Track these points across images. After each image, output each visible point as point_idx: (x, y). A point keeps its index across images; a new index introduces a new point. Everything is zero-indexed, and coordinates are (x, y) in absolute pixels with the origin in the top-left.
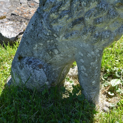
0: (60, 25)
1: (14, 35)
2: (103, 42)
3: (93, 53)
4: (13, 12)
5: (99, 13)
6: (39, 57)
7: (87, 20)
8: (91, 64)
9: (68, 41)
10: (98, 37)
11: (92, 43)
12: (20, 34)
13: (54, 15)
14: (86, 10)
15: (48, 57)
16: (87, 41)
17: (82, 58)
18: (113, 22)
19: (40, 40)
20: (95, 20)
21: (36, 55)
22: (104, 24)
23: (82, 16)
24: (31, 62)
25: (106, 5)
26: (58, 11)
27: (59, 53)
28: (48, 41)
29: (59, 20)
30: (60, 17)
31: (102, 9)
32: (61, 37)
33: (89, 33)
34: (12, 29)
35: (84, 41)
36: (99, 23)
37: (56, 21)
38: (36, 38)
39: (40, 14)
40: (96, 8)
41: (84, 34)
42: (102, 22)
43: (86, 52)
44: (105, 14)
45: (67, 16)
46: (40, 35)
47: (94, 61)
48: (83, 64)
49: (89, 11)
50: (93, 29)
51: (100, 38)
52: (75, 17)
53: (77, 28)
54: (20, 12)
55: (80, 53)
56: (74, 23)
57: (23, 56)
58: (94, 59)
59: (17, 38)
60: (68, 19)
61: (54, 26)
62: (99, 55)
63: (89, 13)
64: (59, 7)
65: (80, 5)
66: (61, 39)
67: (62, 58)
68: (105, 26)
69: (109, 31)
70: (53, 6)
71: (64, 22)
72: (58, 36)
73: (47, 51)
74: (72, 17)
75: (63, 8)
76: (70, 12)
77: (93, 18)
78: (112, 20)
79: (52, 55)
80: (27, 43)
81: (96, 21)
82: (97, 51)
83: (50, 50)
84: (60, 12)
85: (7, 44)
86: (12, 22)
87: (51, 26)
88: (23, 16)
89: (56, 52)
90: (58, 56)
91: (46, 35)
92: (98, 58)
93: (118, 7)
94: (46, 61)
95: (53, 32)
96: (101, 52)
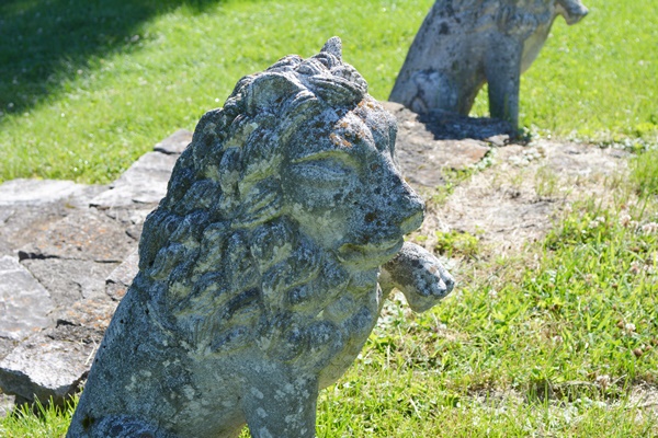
0: (198, 314)
1: (66, 380)
2: (315, 355)
3: (289, 387)
4: (64, 317)
5: (296, 273)
6: (142, 412)
7: (268, 292)
8: (288, 419)
9: (222, 357)
10: (298, 340)
11: (285, 360)
12: (84, 376)
13: (179, 288)
14: (263, 267)
15: (166, 409)
16: (272, 353)
17: (262, 403)
18: (337, 297)
19: (142, 361)
20: (289, 293)
21: (133, 407)
22: (314, 303)
23: (254, 284)
24: (119, 428)
25: (316, 251)
26: (190, 275)
27: (198, 397)
28: (167, 364)
29: (195, 300)
30: (197, 292)
31: (304, 261)
32: (201, 346)
33: (275, 331)
34: (60, 364)
35: (263, 355)
36: (300, 300)
37: (185, 303)
38: (132, 357)
39: (141, 291)
40: (289, 261)
41: (262, 333)
42: (308, 299)
43: (269, 386)
44: (313, 275)
45: (214, 287)
46: (143, 347)
47: (294, 411)
48: (264, 422)
49: (272, 270)
50: (285, 318)
51: (304, 342)
52: (236, 288)
53: (243, 318)
54: (85, 316)
55: (254, 390)
56: (235, 305)
57: (97, 414)
58: (294, 405)
59: (74, 387)
60: (216, 294)
61: (181, 316)
62: (306, 394)
63: (271, 276)
64: (193, 265)
65: (248, 255)
66: (201, 353)
67: (206, 412)
68: (317, 309)
69: (329, 324)
70: (177, 263)
71: (207, 304)
72: (193, 346)
73: (165, 391)
74: (227, 288)
75: (203, 267)
76: (221, 276)
77: (282, 287)
78: (333, 292)
79: (178, 404)
81: (292, 297)
82: (302, 382)
83: (171, 390)
84: (194, 279)
86: (59, 344)
87: (172, 320)
88: (92, 325)
89: (189, 392)
90: (194, 405)
91: (160, 346)
92: (305, 401)
93: (347, 256)
94: (162, 423)
95: (179, 334)
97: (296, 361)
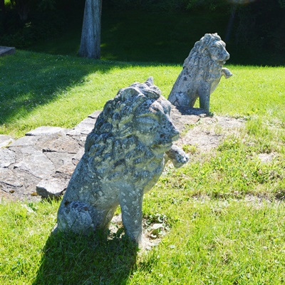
0: (104, 167)
1: (59, 191)
2: (143, 182)
3: (134, 192)
4: (58, 170)
5: (137, 154)
6: (84, 200)
7: (127, 160)
8: (133, 203)
9: (111, 182)
10: (137, 176)
11: (133, 183)
12: (65, 190)
13: (98, 159)
14: (126, 152)
15: (93, 199)
16: (128, 181)
17: (125, 197)
18: (150, 162)
19: (85, 183)
20: (134, 161)
21: (82, 198)
22: (142, 164)
23: (123, 157)
24: (77, 205)
25: (143, 147)
26: (102, 154)
27: (103, 195)
28: (93, 184)
29: (103, 163)
30: (104, 160)
31: (140, 150)
32: (105, 178)
33: (130, 173)
34: (57, 186)
35: (125, 181)
36: (138, 163)
37: (100, 164)
38: (82, 181)
39: (85, 159)
40: (135, 150)
41: (125, 174)
42: (141, 163)
43: (127, 192)
44: (142, 154)
45: (109, 158)
46: (85, 178)
47: (135, 200)
48: (125, 203)
49: (129, 153)
50: (133, 169)
51: (139, 177)
52: (117, 159)
53: (119, 169)
54: (65, 170)
55: (122, 193)
56: (116, 164)
57: (69, 201)
58: (135, 198)
59: (61, 193)
60: (110, 161)
61: (98, 168)
62: (139, 194)
63: (128, 155)
64: (102, 151)
65: (121, 148)
66: (105, 180)
67: (106, 200)
68: (143, 166)
69: (147, 171)
70: (97, 150)
71: (107, 164)
72: (102, 178)
73: (92, 193)
74: (114, 159)
75: (106, 152)
76: (112, 154)
77: (132, 159)
78: (149, 160)
79: (97, 197)
80: (74, 188)
81: (135, 162)
82: (138, 190)
83: (94, 193)
84: (103, 155)
85: (52, 199)
86: (56, 179)
87: (95, 169)
88: (68, 173)
89: (100, 193)
90: (102, 198)
91: (91, 178)
92: (139, 197)
93: (154, 148)
94: (91, 204)
95: (98, 174)
96: (141, 192)
97: (136, 183)
